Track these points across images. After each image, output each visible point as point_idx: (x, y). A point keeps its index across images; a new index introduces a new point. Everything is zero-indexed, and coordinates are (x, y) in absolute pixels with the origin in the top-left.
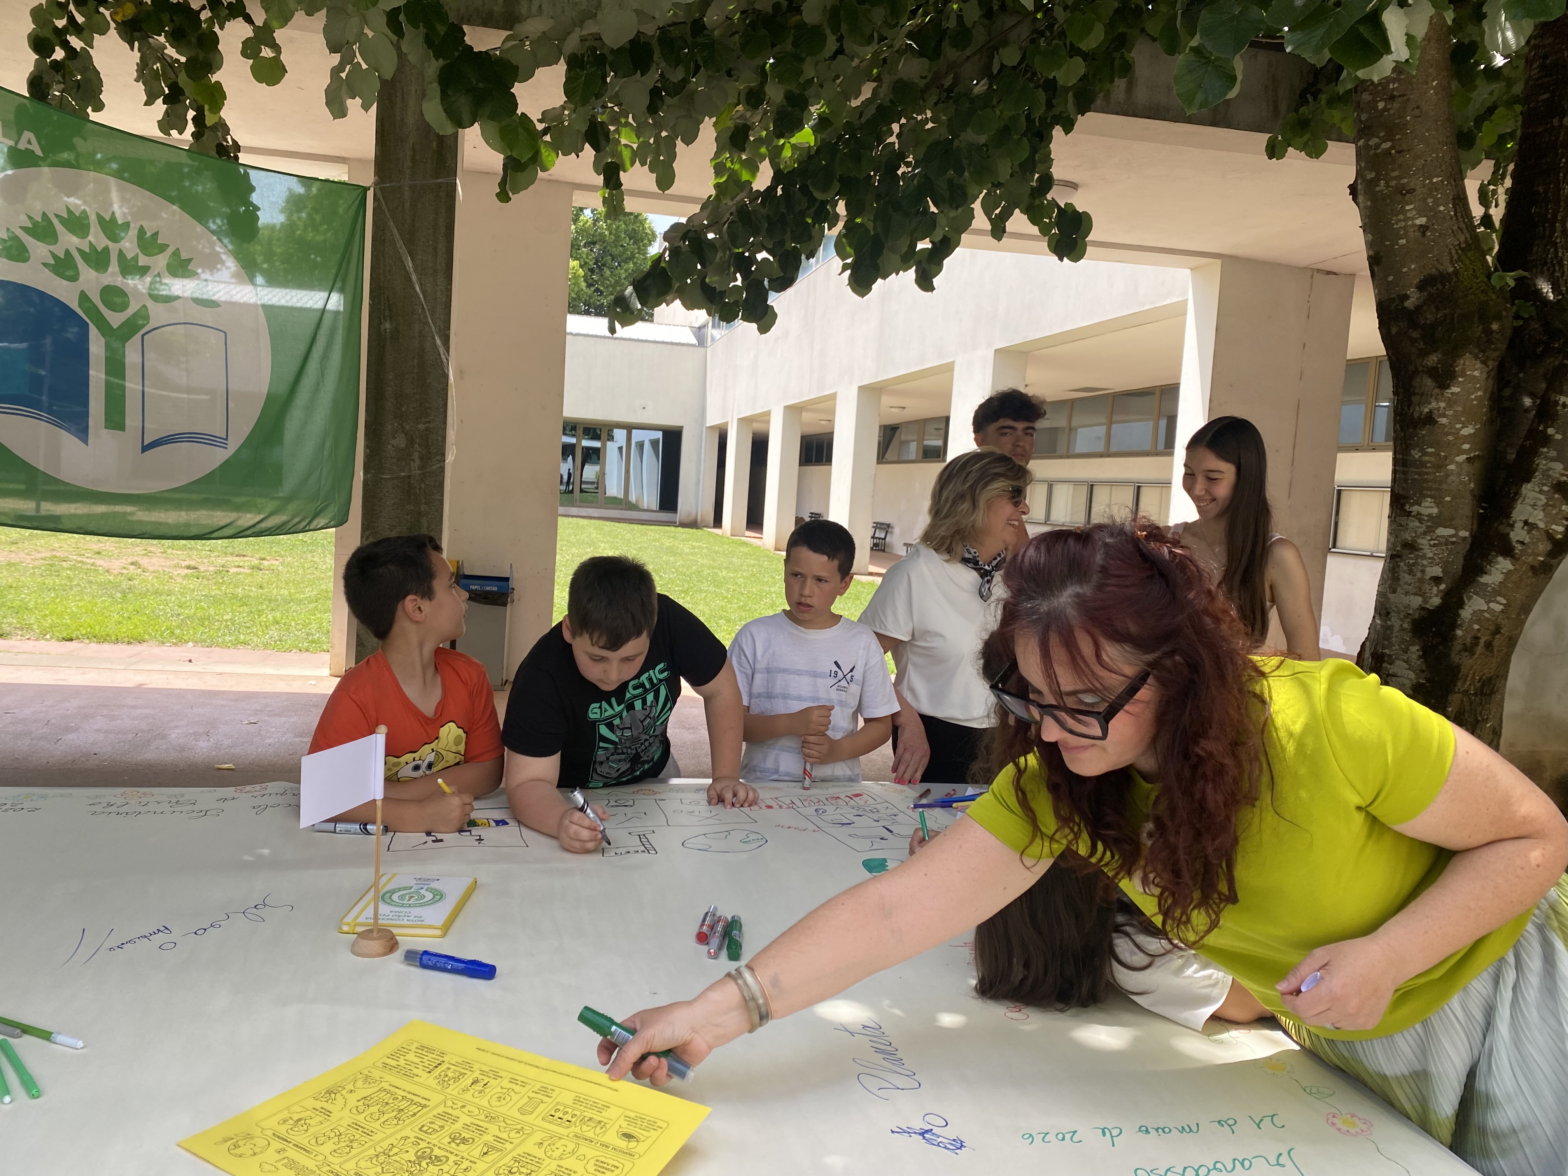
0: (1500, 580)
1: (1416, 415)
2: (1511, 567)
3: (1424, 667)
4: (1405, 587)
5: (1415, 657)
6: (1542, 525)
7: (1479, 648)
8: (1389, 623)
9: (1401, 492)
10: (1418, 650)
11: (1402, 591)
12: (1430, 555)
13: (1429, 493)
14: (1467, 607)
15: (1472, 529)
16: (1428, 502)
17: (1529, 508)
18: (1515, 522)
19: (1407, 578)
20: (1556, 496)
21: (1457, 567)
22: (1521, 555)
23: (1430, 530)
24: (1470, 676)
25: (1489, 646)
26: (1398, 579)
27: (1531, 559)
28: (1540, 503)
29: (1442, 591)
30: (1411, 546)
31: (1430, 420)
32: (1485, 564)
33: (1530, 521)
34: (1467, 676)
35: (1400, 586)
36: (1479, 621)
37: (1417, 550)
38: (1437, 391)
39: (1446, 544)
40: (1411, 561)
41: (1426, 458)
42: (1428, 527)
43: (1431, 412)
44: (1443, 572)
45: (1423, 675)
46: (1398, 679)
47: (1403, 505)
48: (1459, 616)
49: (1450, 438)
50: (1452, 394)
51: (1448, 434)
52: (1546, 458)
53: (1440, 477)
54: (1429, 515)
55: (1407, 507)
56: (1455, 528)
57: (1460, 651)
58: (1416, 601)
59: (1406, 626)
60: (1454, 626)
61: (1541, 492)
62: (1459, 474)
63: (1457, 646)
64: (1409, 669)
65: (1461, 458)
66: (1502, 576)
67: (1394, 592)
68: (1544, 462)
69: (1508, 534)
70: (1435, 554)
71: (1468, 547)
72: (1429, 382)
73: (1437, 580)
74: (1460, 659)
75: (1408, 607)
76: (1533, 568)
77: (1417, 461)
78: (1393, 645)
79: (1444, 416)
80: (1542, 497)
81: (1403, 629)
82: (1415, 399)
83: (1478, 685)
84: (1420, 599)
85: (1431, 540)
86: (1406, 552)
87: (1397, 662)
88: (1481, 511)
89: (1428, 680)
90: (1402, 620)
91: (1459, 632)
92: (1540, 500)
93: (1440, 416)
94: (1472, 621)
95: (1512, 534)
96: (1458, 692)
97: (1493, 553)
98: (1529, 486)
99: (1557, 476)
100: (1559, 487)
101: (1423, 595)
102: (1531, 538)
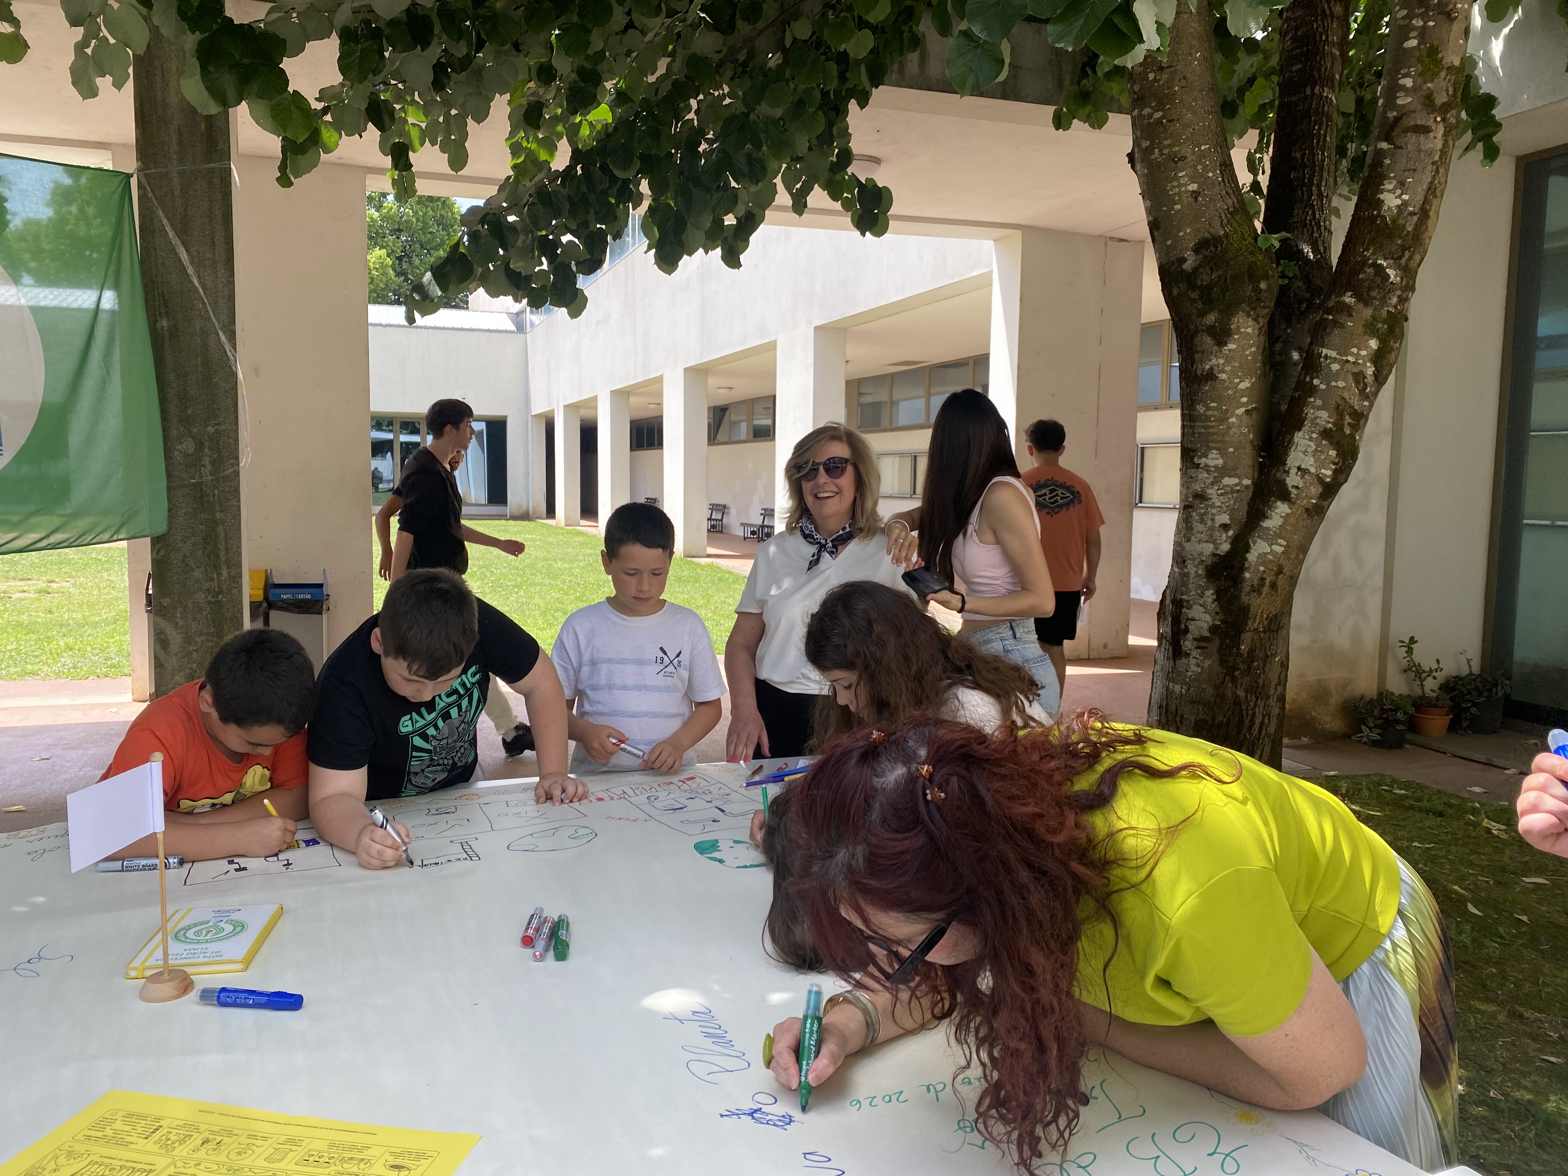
0: (1280, 523)
1: (1199, 372)
2: (1289, 511)
3: (1218, 610)
4: (1198, 535)
5: (1210, 600)
6: (1313, 470)
7: (1265, 588)
8: (1186, 570)
9: (1190, 446)
10: (1212, 594)
11: (1196, 540)
12: (1218, 504)
13: (1214, 445)
14: (1252, 551)
15: (1253, 477)
16: (1214, 454)
17: (1301, 455)
18: (1290, 468)
19: (1199, 527)
20: (1324, 442)
21: (1242, 514)
22: (1297, 499)
23: (1216, 481)
24: (1259, 614)
25: (1273, 585)
26: (1191, 529)
27: (1305, 502)
28: (1310, 450)
29: (1230, 537)
30: (1201, 497)
31: (1211, 376)
32: (1266, 509)
33: (1302, 467)
34: (1256, 615)
35: (1193, 535)
36: (1263, 563)
37: (1207, 500)
38: (1216, 348)
39: (1232, 492)
40: (1202, 511)
41: (1210, 412)
42: (1215, 478)
43: (1211, 369)
44: (1230, 519)
45: (1218, 617)
46: (1197, 622)
47: (1193, 458)
48: (1246, 559)
49: (1230, 392)
50: (1229, 350)
51: (1227, 389)
52: (1313, 407)
53: (1223, 429)
54: (1216, 467)
55: (1196, 460)
56: (1239, 477)
57: (1249, 593)
58: (1208, 548)
59: (1200, 572)
60: (1242, 569)
61: (1311, 439)
62: (1240, 426)
63: (1247, 588)
64: (1205, 612)
65: (1241, 411)
66: (1282, 520)
67: (1189, 540)
68: (1312, 411)
69: (1285, 480)
70: (1223, 503)
71: (1251, 494)
72: (1209, 340)
73: (1225, 527)
74: (1249, 599)
75: (1201, 554)
76: (1307, 510)
77: (1201, 415)
78: (1190, 591)
79: (1224, 371)
80: (1312, 444)
81: (1198, 576)
82: (1197, 356)
83: (1266, 622)
84: (1211, 546)
85: (1219, 489)
86: (1197, 502)
87: (1195, 607)
88: (1261, 460)
89: (1222, 621)
90: (1196, 567)
91: (1247, 575)
92: (1310, 446)
93: (1219, 372)
94: (1258, 564)
95: (1288, 480)
96: (1250, 631)
97: (1273, 499)
98: (1300, 434)
99: (1324, 423)
100: (1326, 434)
101: (1214, 542)
102: (1304, 483)
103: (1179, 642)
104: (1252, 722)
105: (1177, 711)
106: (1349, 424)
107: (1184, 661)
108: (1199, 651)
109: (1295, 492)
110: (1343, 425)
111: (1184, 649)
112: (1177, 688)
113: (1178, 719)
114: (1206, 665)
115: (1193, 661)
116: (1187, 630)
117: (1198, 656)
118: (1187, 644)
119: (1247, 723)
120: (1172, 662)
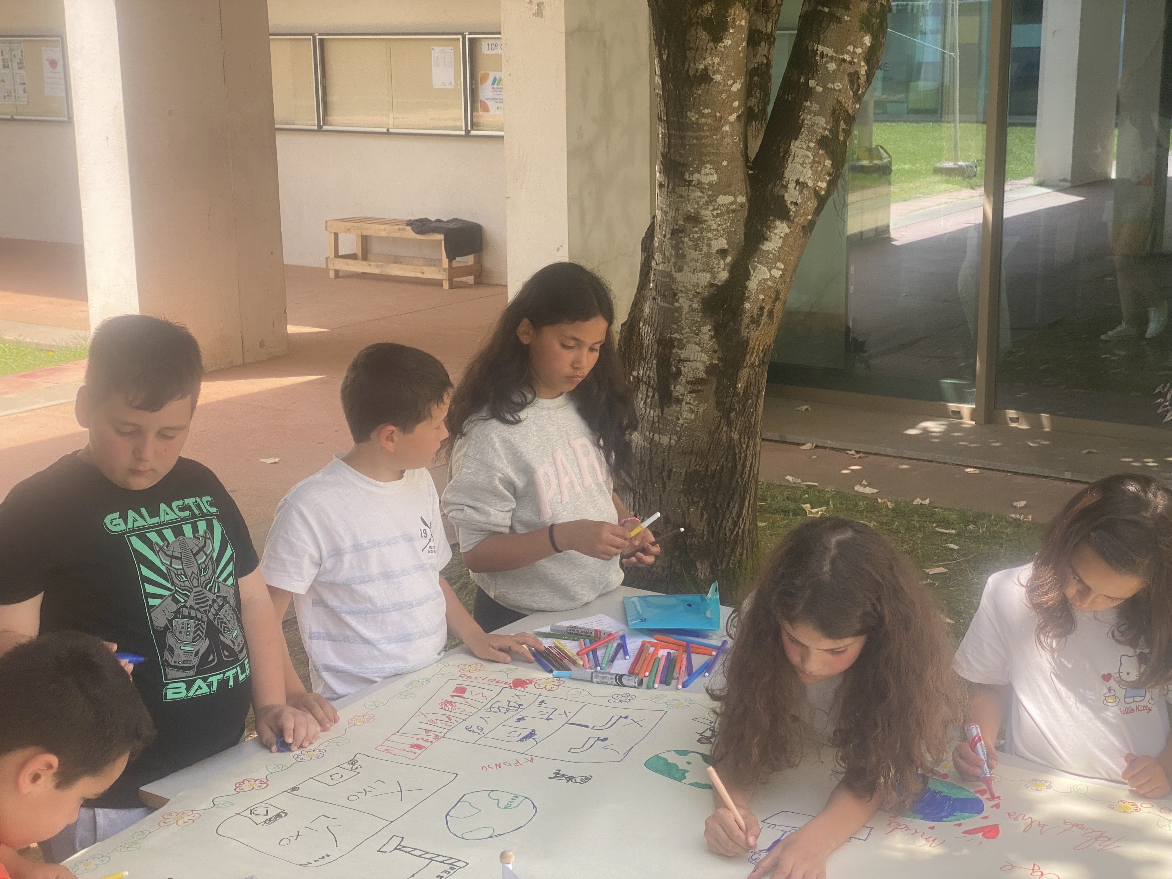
0: (779, 245)
1: (691, 73)
2: (788, 231)
3: (716, 348)
4: (692, 264)
5: (707, 337)
6: (810, 183)
7: (763, 318)
8: (677, 305)
9: (678, 159)
10: (709, 330)
11: (689, 269)
12: (715, 226)
13: (708, 158)
14: (753, 278)
15: (747, 193)
16: (708, 168)
17: (799, 166)
18: (788, 183)
19: (693, 254)
20: (821, 152)
21: (740, 236)
22: (795, 217)
23: (711, 200)
24: (756, 347)
25: (771, 313)
26: (684, 256)
27: (802, 219)
28: (808, 161)
29: (728, 264)
30: (695, 219)
31: (705, 77)
32: (765, 229)
33: (801, 180)
34: (754, 348)
35: (686, 263)
36: (763, 291)
37: (701, 223)
38: (711, 44)
39: (728, 213)
40: (696, 236)
41: (704, 120)
42: (709, 196)
43: (706, 69)
44: (728, 243)
45: (716, 355)
46: (691, 363)
47: (682, 174)
48: (746, 288)
49: (724, 96)
50: (725, 47)
51: (722, 92)
52: (810, 112)
53: (717, 140)
54: (710, 184)
55: (687, 176)
56: (734, 194)
57: (749, 325)
58: (705, 278)
59: (695, 306)
60: (742, 299)
61: (808, 149)
62: (732, 135)
63: (747, 321)
64: (702, 351)
65: (733, 117)
66: (780, 241)
67: (680, 270)
68: (808, 117)
69: (783, 196)
70: (719, 225)
71: (746, 213)
72: (704, 35)
73: (723, 253)
74: (748, 333)
75: (697, 285)
76: (803, 227)
77: (693, 123)
78: (683, 328)
79: (718, 72)
80: (810, 154)
81: (692, 310)
82: (690, 54)
83: (761, 355)
84: (708, 275)
85: (714, 210)
86: (689, 225)
87: (689, 346)
88: (750, 172)
89: (720, 359)
90: (691, 300)
91: (747, 305)
92: (808, 157)
93: (714, 73)
94: (758, 292)
95: (787, 196)
96: (747, 367)
97: (771, 218)
98: (797, 143)
99: (821, 130)
100: (823, 142)
101: (711, 271)
102: (803, 198)
103: (669, 388)
104: (744, 466)
105: (663, 465)
106: (843, 129)
107: (675, 408)
108: (694, 395)
109: (794, 209)
110: (838, 131)
111: (675, 394)
112: (665, 440)
113: (665, 474)
114: (701, 410)
115: (685, 407)
116: (679, 373)
117: (692, 402)
118: (679, 389)
119: (739, 467)
120: (658, 411)
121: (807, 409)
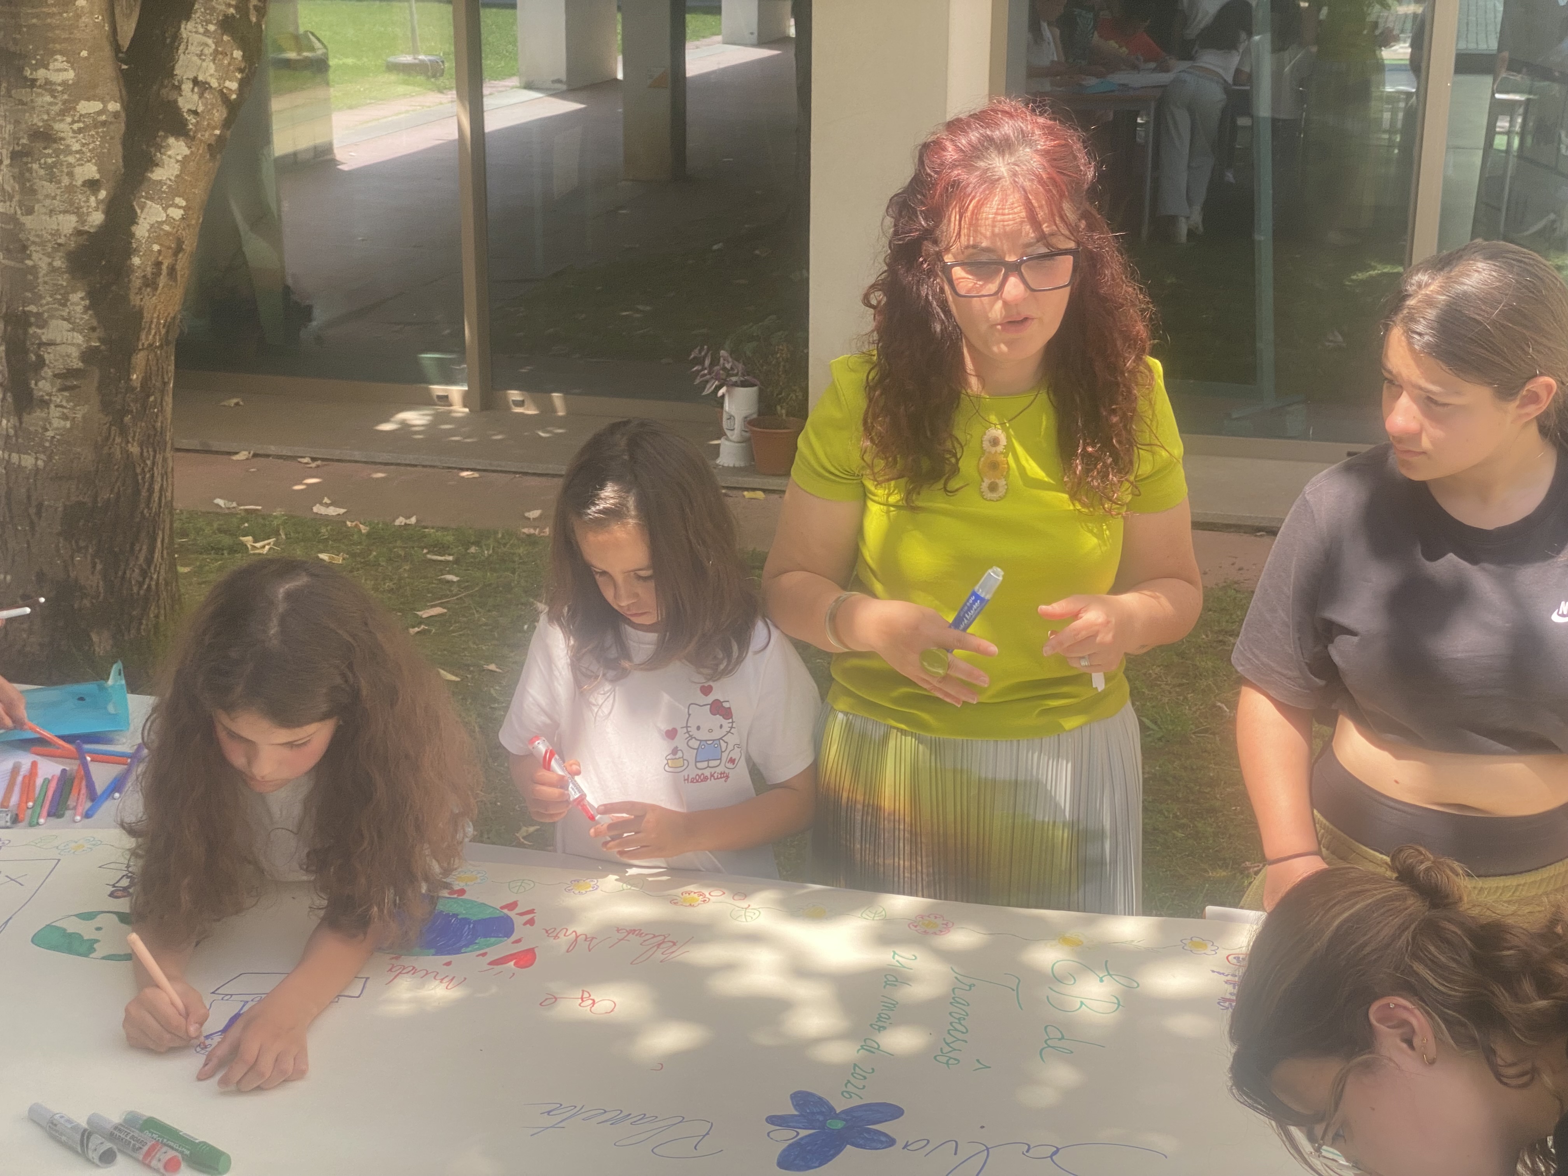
0: (177, 172)
2: (187, 152)
3: (95, 323)
4: (48, 202)
5: (79, 309)
6: (214, 84)
7: (162, 277)
8: (29, 263)
9: (12, 48)
10: (82, 299)
11: (44, 210)
12: (76, 147)
13: (58, 46)
14: (141, 221)
15: (121, 96)
16: (59, 62)
17: (195, 58)
18: (181, 82)
19: (50, 188)
20: (225, 38)
21: (117, 161)
22: (195, 132)
23: (68, 108)
24: (155, 320)
25: (172, 270)
26: (33, 191)
27: (207, 134)
28: (207, 51)
29: (102, 201)
30: (45, 136)
32: (153, 150)
33: (200, 78)
34: (152, 322)
35: (38, 201)
36: (158, 240)
37: (55, 141)
39: (95, 127)
40: (49, 161)
42: (65, 102)
44: (99, 171)
45: (95, 335)
46: (58, 348)
47: (21, 70)
48: (132, 235)
53: (69, 19)
54: (64, 83)
55: (28, 72)
56: (102, 100)
57: (140, 289)
58: (68, 223)
59: (57, 263)
60: (128, 251)
61: (206, 33)
62: (92, 13)
63: (137, 283)
64: (73, 330)
66: (177, 166)
67: (30, 211)
69: (176, 101)
70: (83, 145)
71: (123, 126)
73: (92, 185)
74: (141, 300)
75: (57, 233)
76: (209, 145)
78: (41, 297)
80: (210, 41)
81: (53, 270)
83: (163, 331)
84: (73, 218)
85: (74, 122)
86: (39, 145)
87: (54, 323)
88: (124, 67)
89: (101, 340)
90: (49, 255)
91: (136, 261)
92: (207, 45)
94: (150, 241)
95: (181, 102)
96: (143, 349)
97: (161, 133)
98: (190, 25)
99: (223, 7)
100: (227, 24)
101: (77, 212)
102: (205, 105)
103: (27, 384)
104: (151, 491)
105: (29, 497)
106: (255, 6)
107: (39, 414)
108: (66, 394)
109: (194, 121)
110: (248, 8)
111: (37, 394)
112: (28, 461)
113: (32, 511)
114: (79, 416)
115: (54, 412)
116: (41, 363)
117: (64, 403)
118: (43, 386)
119: (144, 493)
120: (14, 420)
121: (237, 404)
